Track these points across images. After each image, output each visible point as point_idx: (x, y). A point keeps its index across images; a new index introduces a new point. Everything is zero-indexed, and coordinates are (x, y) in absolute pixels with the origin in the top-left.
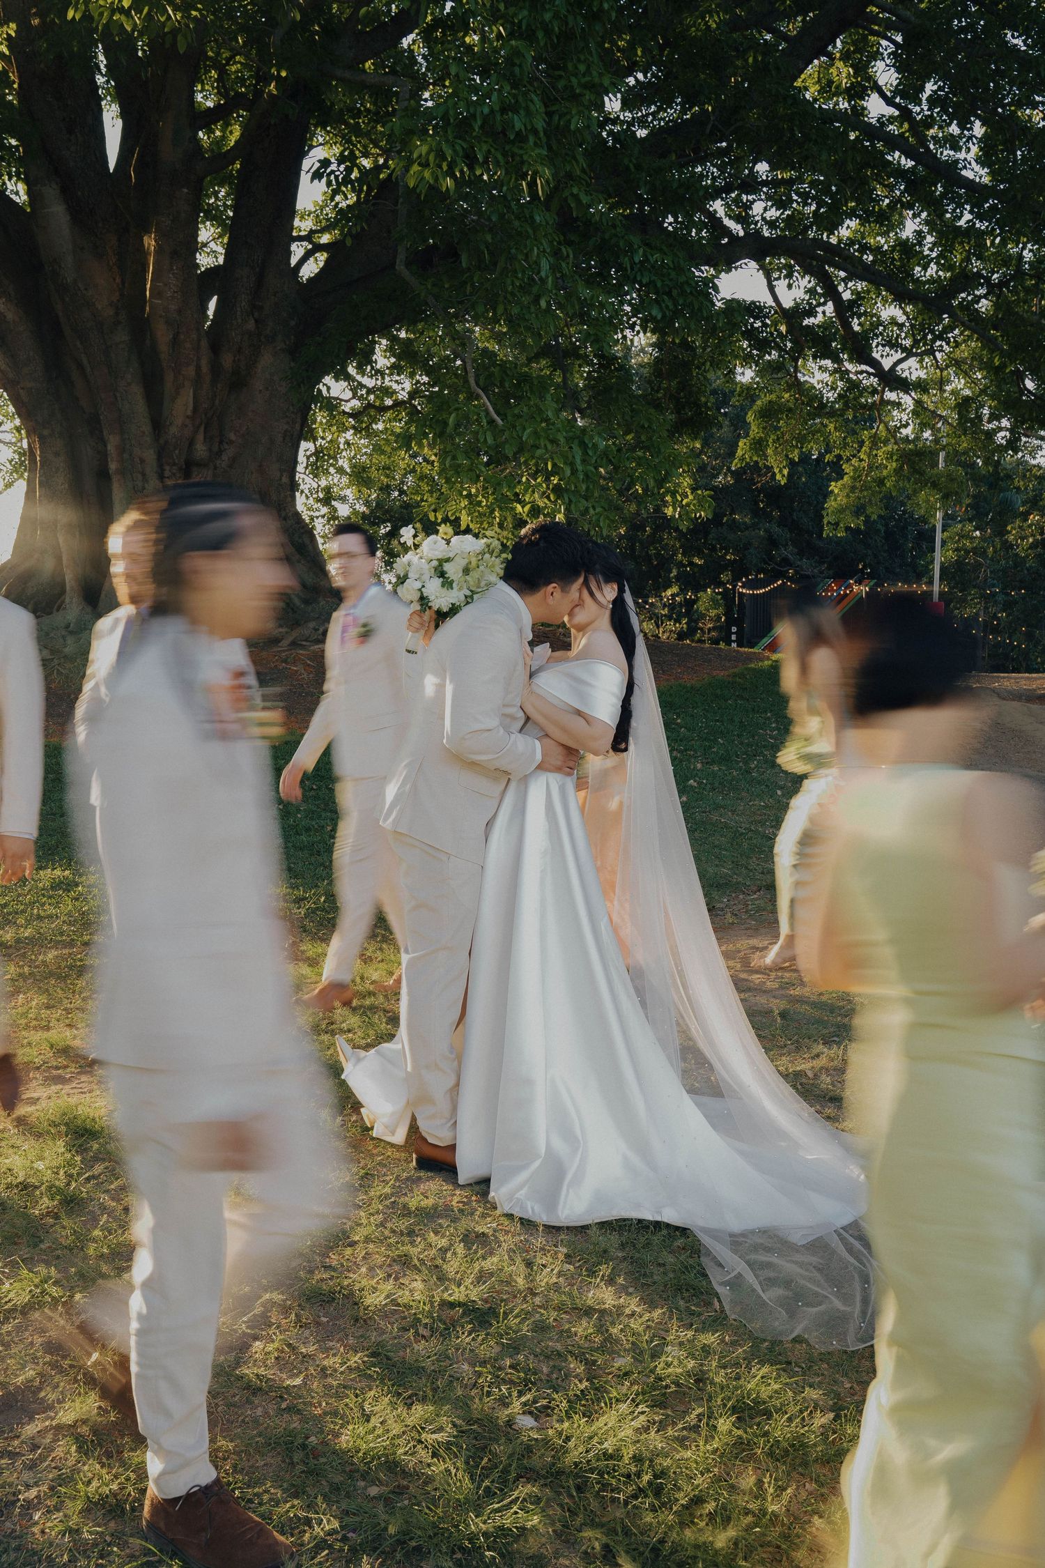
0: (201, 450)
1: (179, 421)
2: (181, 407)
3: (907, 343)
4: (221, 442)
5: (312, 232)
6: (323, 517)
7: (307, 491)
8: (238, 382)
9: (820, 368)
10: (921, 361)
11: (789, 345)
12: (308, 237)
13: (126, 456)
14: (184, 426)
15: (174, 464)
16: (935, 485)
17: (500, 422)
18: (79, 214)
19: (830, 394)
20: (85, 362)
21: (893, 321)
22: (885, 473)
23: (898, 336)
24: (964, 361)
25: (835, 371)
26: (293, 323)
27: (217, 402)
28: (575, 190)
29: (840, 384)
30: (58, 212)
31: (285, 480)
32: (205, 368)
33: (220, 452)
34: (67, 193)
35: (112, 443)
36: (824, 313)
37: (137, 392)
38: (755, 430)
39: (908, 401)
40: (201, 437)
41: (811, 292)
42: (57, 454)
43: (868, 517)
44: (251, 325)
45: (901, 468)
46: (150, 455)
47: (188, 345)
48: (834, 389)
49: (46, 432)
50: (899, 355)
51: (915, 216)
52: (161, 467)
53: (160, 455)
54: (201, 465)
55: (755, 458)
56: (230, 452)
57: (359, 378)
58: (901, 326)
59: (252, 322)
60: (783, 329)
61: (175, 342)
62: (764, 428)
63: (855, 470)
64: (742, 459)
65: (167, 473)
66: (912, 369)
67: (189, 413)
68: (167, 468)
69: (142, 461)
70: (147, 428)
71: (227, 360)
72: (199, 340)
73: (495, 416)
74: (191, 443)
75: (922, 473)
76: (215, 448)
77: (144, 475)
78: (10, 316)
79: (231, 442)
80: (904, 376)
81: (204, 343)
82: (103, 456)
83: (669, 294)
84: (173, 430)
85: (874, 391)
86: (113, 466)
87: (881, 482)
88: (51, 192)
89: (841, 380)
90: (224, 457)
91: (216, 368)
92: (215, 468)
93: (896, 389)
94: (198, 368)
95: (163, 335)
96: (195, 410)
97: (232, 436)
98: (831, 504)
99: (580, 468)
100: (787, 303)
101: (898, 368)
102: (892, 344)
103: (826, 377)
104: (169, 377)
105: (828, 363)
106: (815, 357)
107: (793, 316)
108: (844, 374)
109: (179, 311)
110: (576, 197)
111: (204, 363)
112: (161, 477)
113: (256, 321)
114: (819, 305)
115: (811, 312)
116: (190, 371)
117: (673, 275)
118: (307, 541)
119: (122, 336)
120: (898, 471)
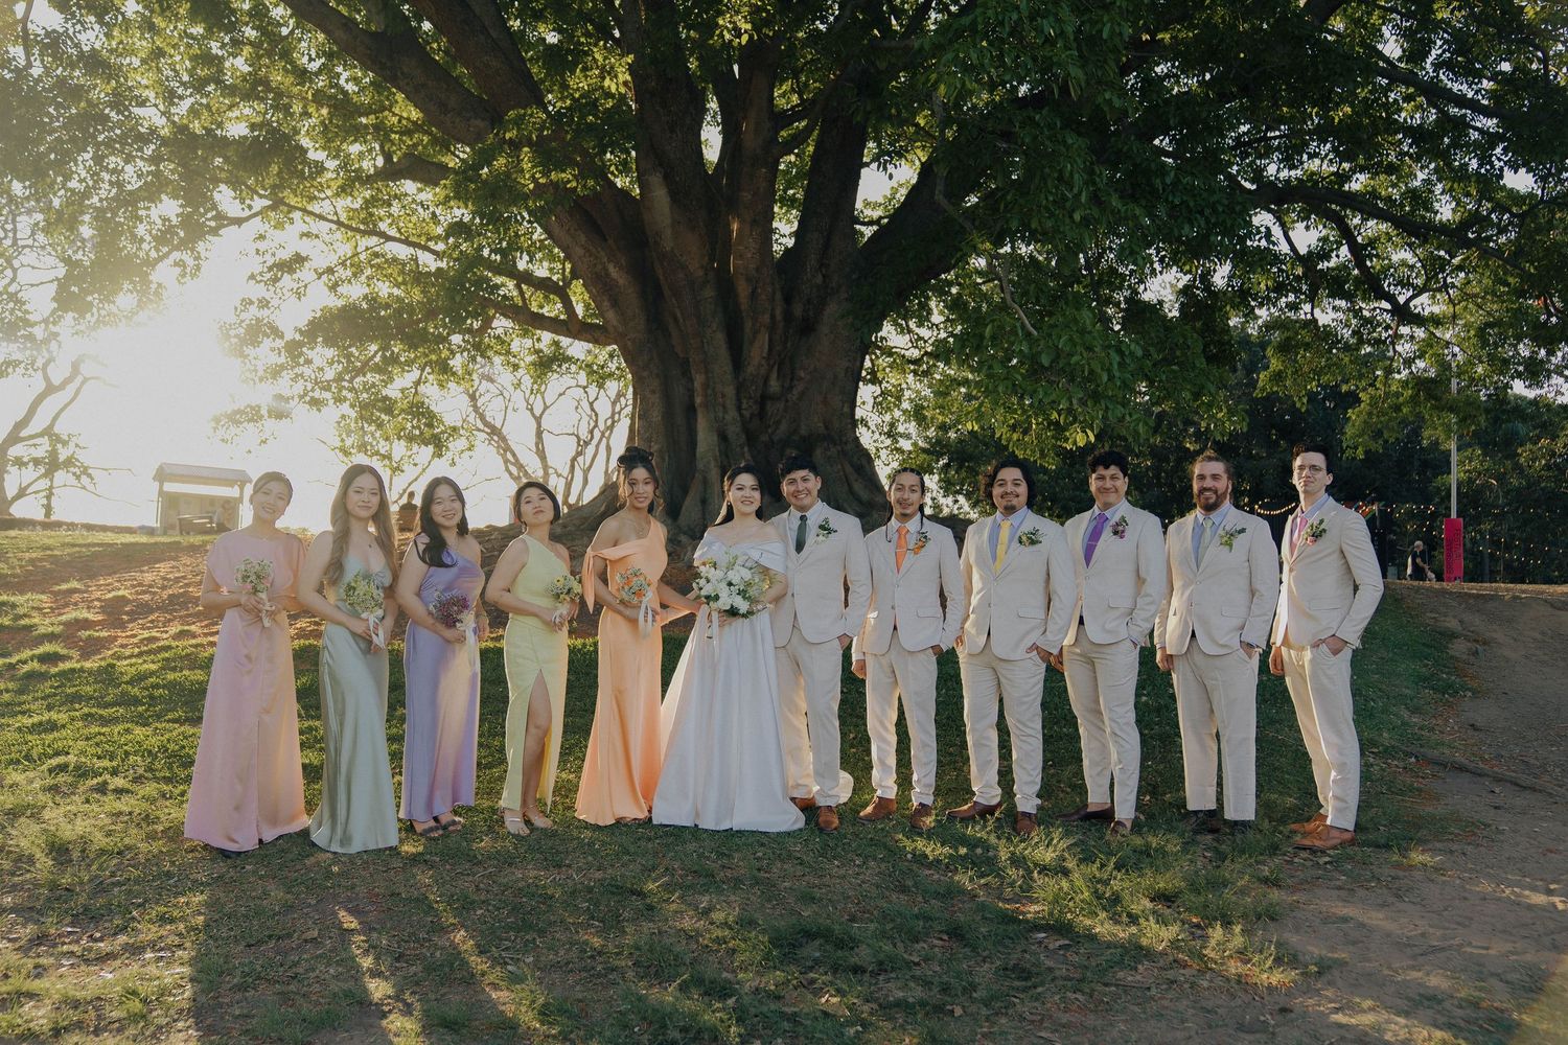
0: (774, 385)
1: (755, 362)
2: (757, 352)
3: (1419, 282)
4: (792, 380)
5: (881, 218)
6: (886, 448)
7: (873, 428)
8: (808, 328)
9: (1334, 308)
10: (1434, 297)
11: (1304, 287)
12: (877, 222)
13: (709, 392)
14: (760, 365)
15: (750, 398)
16: (1451, 410)
17: (1035, 333)
18: (674, 195)
19: (1345, 331)
20: (679, 315)
21: (1404, 263)
22: (1401, 399)
23: (1409, 277)
24: (1476, 296)
25: (1349, 310)
26: (854, 277)
27: (789, 344)
28: (1107, 96)
29: (1354, 322)
30: (661, 195)
31: (846, 409)
32: (779, 317)
33: (791, 388)
34: (667, 178)
35: (699, 380)
36: (1338, 256)
37: (720, 338)
38: (1275, 364)
39: (1420, 333)
40: (774, 375)
41: (1324, 240)
42: (653, 392)
43: (1386, 442)
44: (819, 279)
45: (1418, 394)
46: (730, 391)
47: (764, 297)
48: (1348, 326)
49: (645, 374)
50: (1410, 293)
51: (1422, 168)
52: (739, 400)
53: (740, 388)
54: (774, 398)
55: (1275, 389)
56: (799, 387)
57: (917, 330)
58: (1412, 267)
59: (820, 276)
60: (1299, 271)
61: (753, 295)
62: (1284, 362)
63: (1372, 398)
64: (1263, 389)
65: (744, 406)
66: (1424, 304)
67: (765, 355)
68: (745, 401)
69: (723, 396)
70: (728, 368)
71: (798, 310)
72: (774, 293)
73: (1032, 329)
74: (766, 379)
75: (1437, 399)
76: (787, 385)
77: (724, 407)
78: (621, 282)
79: (801, 379)
80: (1416, 311)
81: (779, 296)
82: (691, 393)
83: (1201, 213)
84: (750, 369)
85: (1387, 328)
86: (698, 400)
87: (1397, 408)
88: (656, 180)
89: (1355, 317)
90: (795, 392)
91: (788, 316)
92: (787, 401)
93: (1409, 323)
94: (773, 317)
95: (743, 290)
96: (770, 350)
97: (802, 375)
98: (1349, 430)
99: (1117, 374)
100: (1303, 251)
101: (1411, 304)
102: (1404, 283)
103: (1340, 315)
104: (748, 325)
105: (1343, 303)
106: (1328, 296)
107: (1309, 260)
108: (1357, 313)
109: (757, 270)
110: (1109, 102)
111: (778, 312)
112: (739, 408)
113: (824, 276)
114: (1332, 251)
115: (1326, 256)
116: (766, 318)
117: (1205, 195)
118: (864, 462)
119: (709, 293)
120: (1414, 400)
